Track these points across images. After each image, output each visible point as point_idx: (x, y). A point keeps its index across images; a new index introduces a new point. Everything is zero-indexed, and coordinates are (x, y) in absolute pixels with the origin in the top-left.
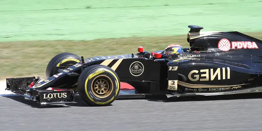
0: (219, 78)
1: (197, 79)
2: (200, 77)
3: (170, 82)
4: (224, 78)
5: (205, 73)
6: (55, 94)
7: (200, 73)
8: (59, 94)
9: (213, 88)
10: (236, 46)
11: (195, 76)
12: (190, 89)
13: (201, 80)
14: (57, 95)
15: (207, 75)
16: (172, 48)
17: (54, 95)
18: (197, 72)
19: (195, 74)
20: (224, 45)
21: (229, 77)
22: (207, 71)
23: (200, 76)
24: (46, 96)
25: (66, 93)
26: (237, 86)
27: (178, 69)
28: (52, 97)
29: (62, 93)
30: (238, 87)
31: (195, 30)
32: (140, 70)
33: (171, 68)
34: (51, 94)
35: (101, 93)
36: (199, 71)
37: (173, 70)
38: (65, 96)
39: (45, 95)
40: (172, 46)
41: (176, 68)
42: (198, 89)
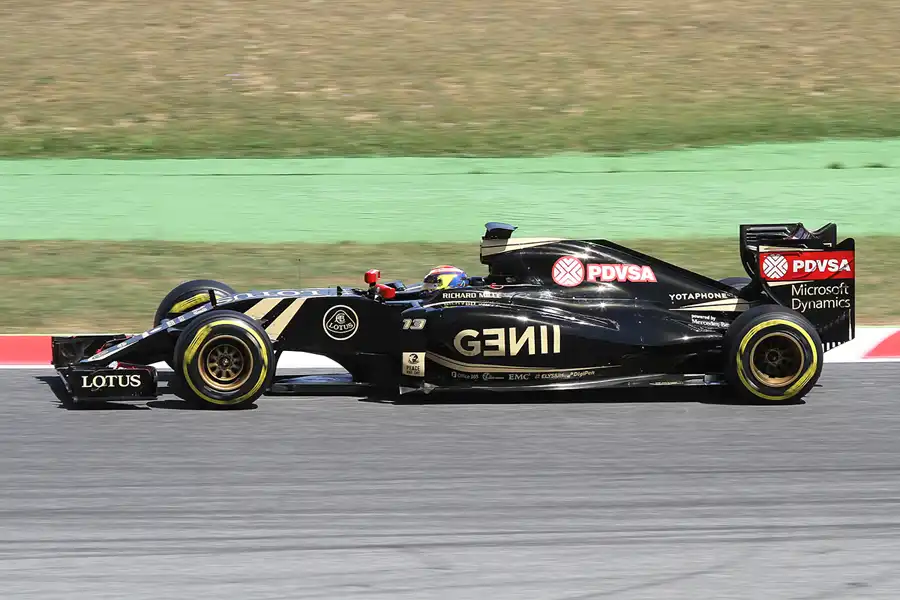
0: (532, 351)
1: (477, 351)
2: (484, 347)
3: (407, 356)
4: (544, 350)
5: (495, 337)
6: (111, 377)
7: (482, 338)
8: (120, 377)
9: (519, 374)
10: (597, 274)
11: (471, 344)
12: (462, 376)
13: (487, 353)
14: (116, 381)
15: (500, 343)
16: (438, 274)
17: (108, 380)
18: (474, 333)
19: (470, 338)
20: (567, 272)
21: (557, 349)
22: (500, 332)
23: (483, 343)
24: (89, 381)
25: (139, 377)
26: (581, 371)
27: (426, 325)
28: (103, 385)
29: (128, 376)
30: (585, 374)
31: (498, 234)
32: (349, 325)
33: (407, 323)
34: (102, 377)
35: (223, 379)
36: (481, 332)
37: (412, 328)
38: (136, 383)
39: (85, 378)
40: (440, 271)
41: (421, 324)
42: (480, 374)
